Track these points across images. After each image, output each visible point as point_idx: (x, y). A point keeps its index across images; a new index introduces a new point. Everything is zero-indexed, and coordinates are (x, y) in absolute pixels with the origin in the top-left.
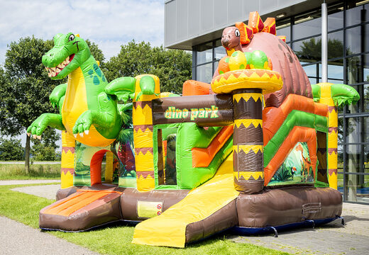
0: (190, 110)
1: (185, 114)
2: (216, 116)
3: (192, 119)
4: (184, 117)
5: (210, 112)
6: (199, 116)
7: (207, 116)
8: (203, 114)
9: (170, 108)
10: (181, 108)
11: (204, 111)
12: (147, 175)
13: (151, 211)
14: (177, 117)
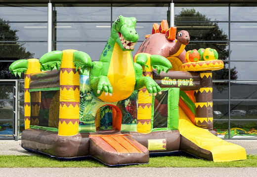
0: (177, 80)
1: (174, 82)
2: (192, 85)
3: (179, 86)
4: (174, 84)
5: (189, 82)
6: (183, 84)
7: (187, 85)
8: (185, 83)
9: (165, 78)
10: (172, 78)
11: (185, 81)
12: (149, 122)
13: (159, 145)
14: (169, 84)
